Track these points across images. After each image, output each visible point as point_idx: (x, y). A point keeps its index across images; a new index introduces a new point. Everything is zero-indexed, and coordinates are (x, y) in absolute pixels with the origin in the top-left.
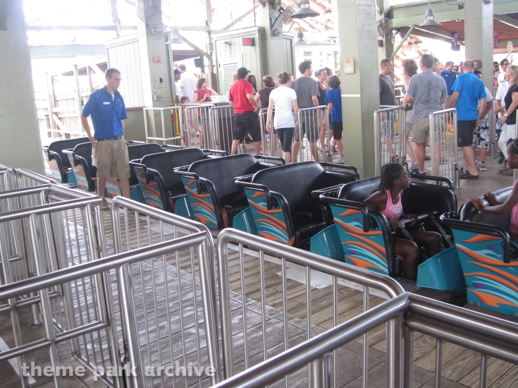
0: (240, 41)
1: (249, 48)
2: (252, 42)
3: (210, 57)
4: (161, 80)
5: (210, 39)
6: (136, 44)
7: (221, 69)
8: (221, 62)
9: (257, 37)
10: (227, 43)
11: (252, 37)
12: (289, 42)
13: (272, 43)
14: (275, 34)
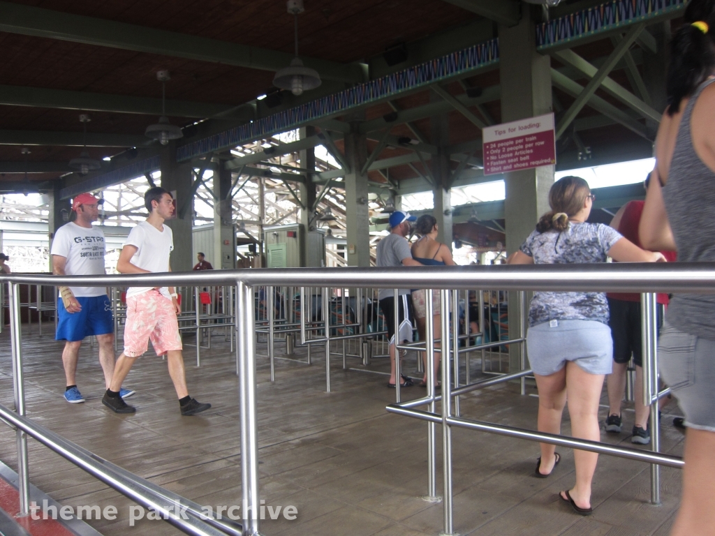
0: (285, 233)
1: (291, 239)
2: (294, 235)
3: (261, 245)
4: (228, 257)
5: (262, 230)
6: (211, 231)
7: (270, 254)
8: (270, 248)
9: (298, 231)
10: (275, 234)
11: (294, 231)
12: (321, 236)
13: (309, 235)
14: (312, 229)
